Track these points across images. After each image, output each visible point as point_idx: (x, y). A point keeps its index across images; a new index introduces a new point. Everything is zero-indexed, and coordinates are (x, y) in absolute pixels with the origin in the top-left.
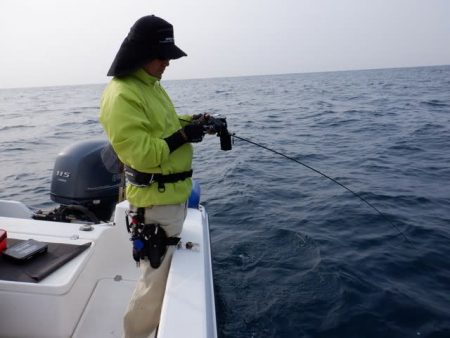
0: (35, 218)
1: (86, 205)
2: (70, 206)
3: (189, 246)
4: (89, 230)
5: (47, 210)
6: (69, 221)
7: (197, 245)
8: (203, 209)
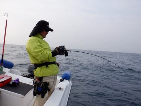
0: (22, 76)
3: (60, 89)
6: (31, 78)
7: (63, 89)
8: (71, 81)
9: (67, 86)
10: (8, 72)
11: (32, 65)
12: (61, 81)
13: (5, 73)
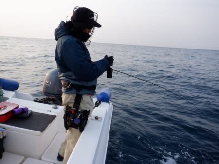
0: (34, 101)
1: (57, 97)
2: (50, 97)
3: (97, 118)
4: (57, 108)
5: (40, 98)
6: (49, 104)
7: (101, 118)
8: (111, 103)
9: (106, 113)
10: (13, 97)
11: (48, 84)
12: (97, 105)
13: (7, 99)
